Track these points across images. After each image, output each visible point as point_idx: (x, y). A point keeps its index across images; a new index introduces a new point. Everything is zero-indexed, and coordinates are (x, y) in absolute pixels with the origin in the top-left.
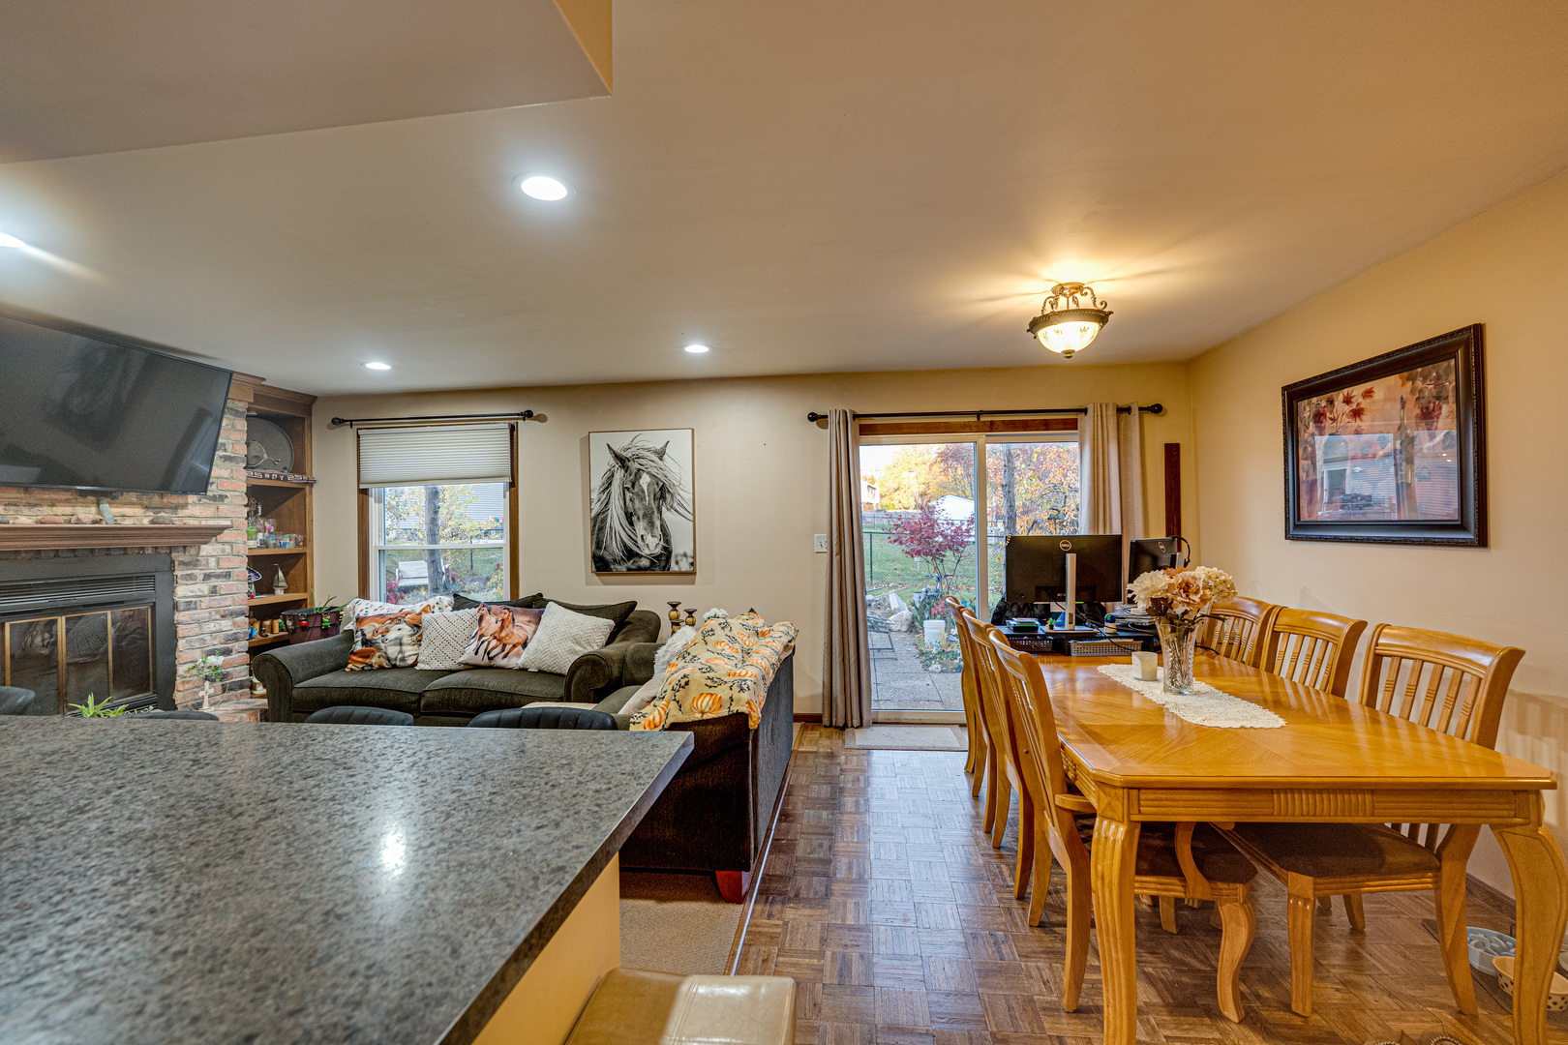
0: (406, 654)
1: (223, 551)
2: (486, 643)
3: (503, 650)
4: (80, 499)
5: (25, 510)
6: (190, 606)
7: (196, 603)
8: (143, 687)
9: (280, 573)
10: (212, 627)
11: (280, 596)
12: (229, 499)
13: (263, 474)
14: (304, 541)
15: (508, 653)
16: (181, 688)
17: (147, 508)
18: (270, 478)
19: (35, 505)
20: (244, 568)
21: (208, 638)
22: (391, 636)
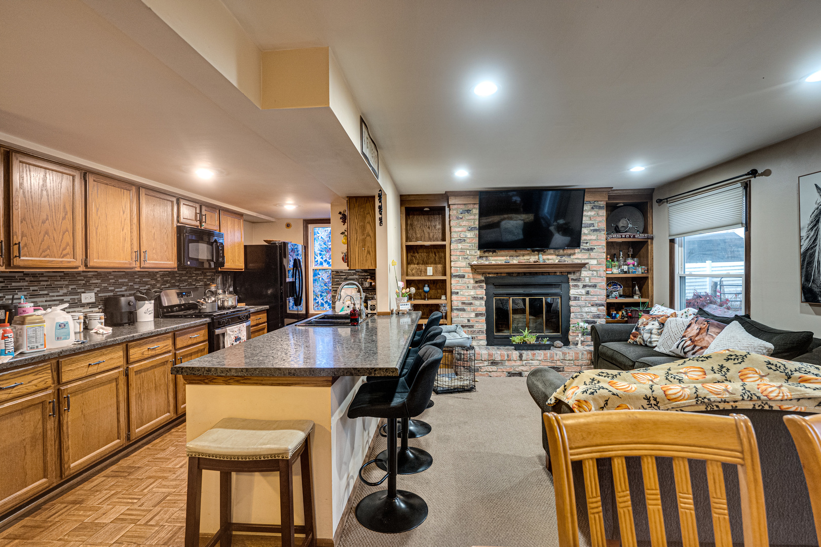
0: (653, 340)
1: (593, 274)
2: (684, 342)
3: (693, 349)
4: (533, 253)
5: (515, 258)
6: (576, 299)
7: (579, 298)
8: (557, 331)
9: (637, 287)
10: (586, 309)
11: (636, 299)
12: (596, 250)
13: (621, 236)
14: (648, 270)
15: (696, 352)
16: (572, 335)
17: (558, 255)
18: (625, 237)
19: (518, 256)
20: (604, 284)
21: (584, 314)
22: (647, 327)
